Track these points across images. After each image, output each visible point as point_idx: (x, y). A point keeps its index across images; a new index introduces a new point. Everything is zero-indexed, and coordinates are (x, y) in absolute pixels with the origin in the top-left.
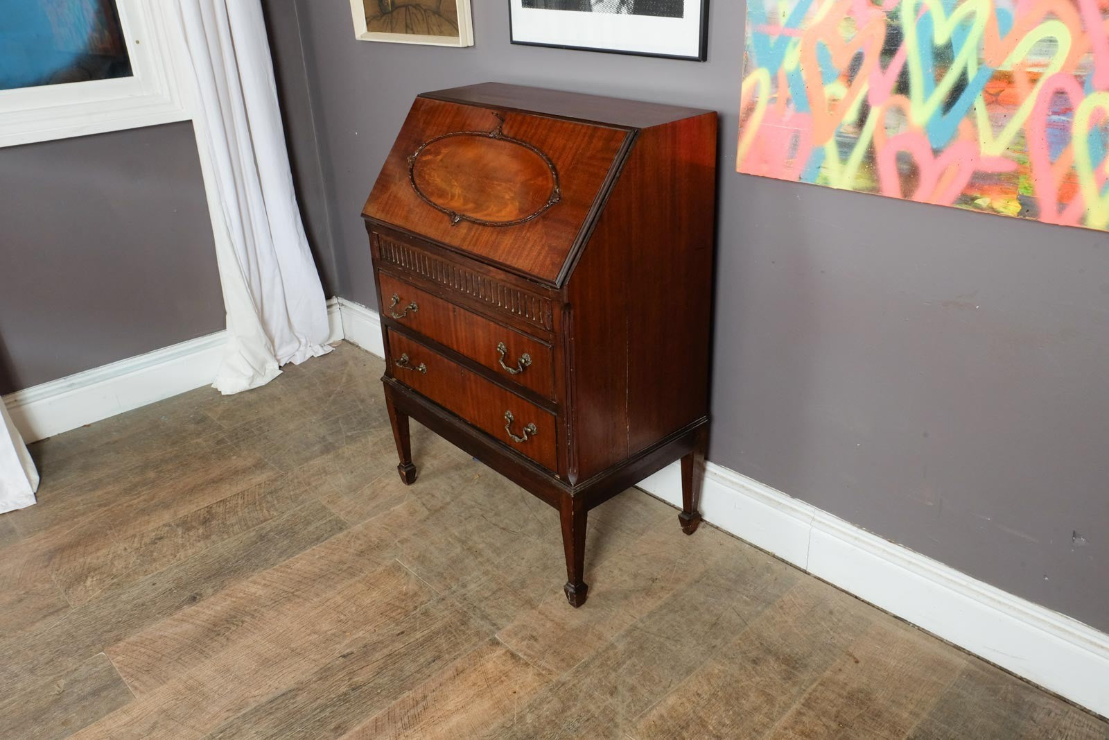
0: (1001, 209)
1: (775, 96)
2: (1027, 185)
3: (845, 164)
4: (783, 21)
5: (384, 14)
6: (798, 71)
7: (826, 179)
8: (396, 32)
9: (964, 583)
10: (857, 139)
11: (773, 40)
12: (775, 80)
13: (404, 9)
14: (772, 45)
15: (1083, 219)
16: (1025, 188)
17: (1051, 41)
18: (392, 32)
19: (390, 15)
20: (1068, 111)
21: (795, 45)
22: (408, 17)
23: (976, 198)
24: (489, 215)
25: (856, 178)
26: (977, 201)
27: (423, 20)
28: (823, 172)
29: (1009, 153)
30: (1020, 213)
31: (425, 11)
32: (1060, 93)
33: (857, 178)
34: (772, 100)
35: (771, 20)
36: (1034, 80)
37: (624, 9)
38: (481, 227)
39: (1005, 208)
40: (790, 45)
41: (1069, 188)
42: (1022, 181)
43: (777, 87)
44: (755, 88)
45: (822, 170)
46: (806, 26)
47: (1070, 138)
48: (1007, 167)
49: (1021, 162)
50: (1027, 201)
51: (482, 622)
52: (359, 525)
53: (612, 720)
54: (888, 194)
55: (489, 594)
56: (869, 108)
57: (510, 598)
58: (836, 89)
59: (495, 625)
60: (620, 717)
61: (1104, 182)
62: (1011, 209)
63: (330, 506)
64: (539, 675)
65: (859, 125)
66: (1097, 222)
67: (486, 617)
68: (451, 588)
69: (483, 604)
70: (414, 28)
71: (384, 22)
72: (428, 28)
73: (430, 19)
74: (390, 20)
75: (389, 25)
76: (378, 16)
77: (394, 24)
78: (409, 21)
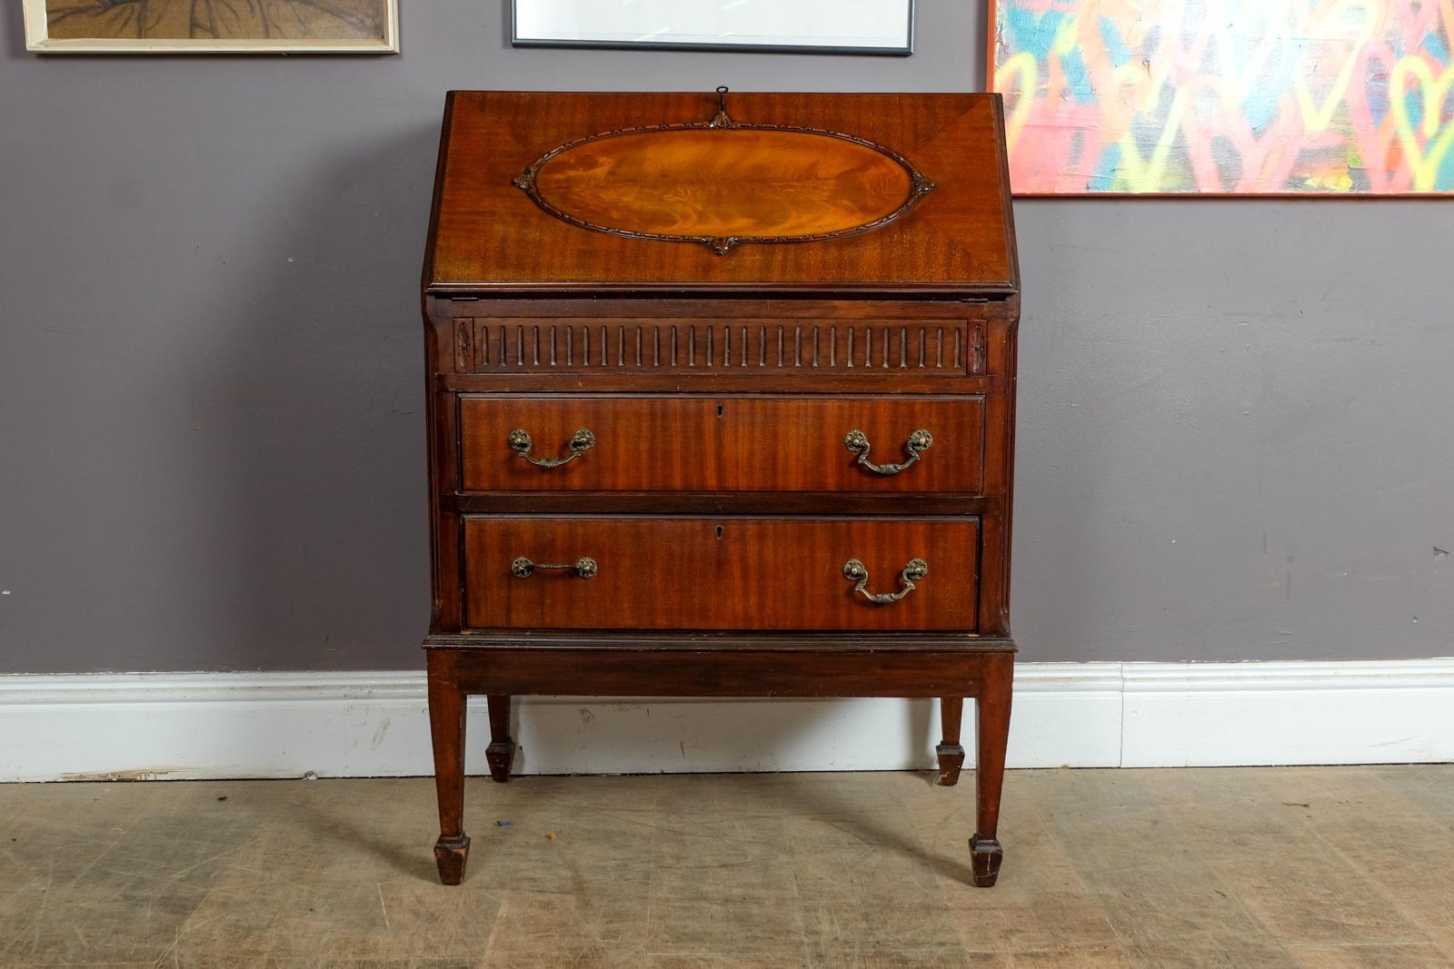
0: (1334, 187)
1: (1045, 86)
2: (1355, 157)
3: (1147, 162)
5: (115, 5)
6: (1075, 53)
7: (1124, 182)
8: (148, 38)
9: (1332, 673)
10: (1161, 130)
11: (1038, 17)
12: (1043, 66)
14: (1037, 25)
15: (1411, 184)
16: (1354, 160)
17: (1358, 9)
18: (139, 36)
19: (138, 6)
20: (1382, 77)
21: (1070, 21)
22: (201, 6)
23: (1307, 179)
24: (800, 226)
25: (1165, 177)
26: (1308, 182)
28: (1119, 175)
29: (1333, 126)
30: (1352, 188)
32: (1374, 59)
33: (1166, 175)
34: (1042, 93)
36: (1349, 49)
38: (792, 247)
39: (1336, 185)
40: (1064, 22)
41: (1395, 157)
42: (1351, 154)
43: (1047, 76)
44: (1016, 79)
45: (1116, 173)
47: (1389, 103)
48: (1333, 142)
49: (1346, 134)
50: (1357, 174)
51: (923, 949)
52: (488, 953)
53: (1246, 945)
54: (1206, 190)
55: (864, 925)
56: (1173, 90)
57: (898, 915)
58: (1129, 72)
59: (942, 944)
60: (1244, 939)
61: (1425, 145)
62: (1343, 186)
63: (372, 957)
64: (1097, 953)
65: (1163, 112)
66: (1424, 186)
67: (914, 944)
68: (802, 943)
69: (881, 936)
70: (219, 24)
71: (115, 18)
72: (266, 27)
73: (273, 10)
74: (136, 14)
75: (133, 23)
76: (94, 7)
77: (150, 22)
78: (201, 15)
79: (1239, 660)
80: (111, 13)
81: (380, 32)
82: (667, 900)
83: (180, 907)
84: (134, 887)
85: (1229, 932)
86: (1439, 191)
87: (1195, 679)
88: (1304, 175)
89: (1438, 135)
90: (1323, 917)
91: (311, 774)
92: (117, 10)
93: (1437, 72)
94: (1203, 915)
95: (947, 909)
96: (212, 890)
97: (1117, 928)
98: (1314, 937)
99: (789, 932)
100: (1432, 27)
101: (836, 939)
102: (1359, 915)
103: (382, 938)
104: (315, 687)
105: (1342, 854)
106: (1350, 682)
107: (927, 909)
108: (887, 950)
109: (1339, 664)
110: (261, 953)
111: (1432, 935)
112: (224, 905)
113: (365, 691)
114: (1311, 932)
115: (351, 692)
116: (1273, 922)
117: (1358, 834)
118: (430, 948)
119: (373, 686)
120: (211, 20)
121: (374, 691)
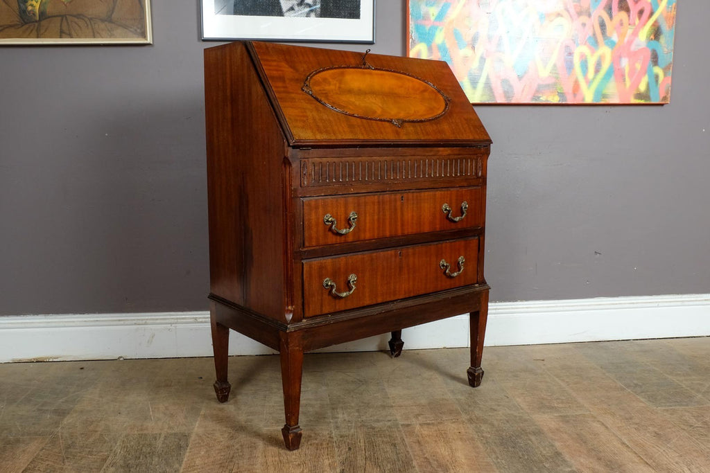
0: (552, 100)
1: (431, 57)
3: (475, 90)
4: (433, 18)
5: (26, 23)
6: (443, 43)
8: (44, 37)
10: (480, 76)
11: (427, 28)
12: (430, 50)
13: (60, 18)
14: (427, 31)
15: (583, 99)
16: (560, 89)
18: (38, 37)
19: (36, 24)
20: (570, 54)
21: (441, 30)
22: (65, 24)
26: (541, 98)
27: (87, 25)
29: (551, 75)
30: (560, 101)
31: (91, 19)
32: (567, 47)
33: (482, 95)
35: (426, 17)
36: (557, 42)
37: (313, 15)
40: (438, 30)
41: (576, 88)
42: (558, 86)
43: (432, 53)
44: (419, 54)
46: (446, 21)
47: (574, 65)
48: (551, 81)
49: (557, 78)
50: (561, 95)
51: (381, 423)
52: (196, 429)
53: (516, 416)
54: (499, 101)
55: (357, 414)
56: (485, 59)
57: (371, 410)
58: (466, 51)
59: (390, 421)
60: (516, 414)
61: (589, 83)
62: (556, 100)
63: (145, 432)
64: (454, 422)
65: (481, 69)
66: (589, 100)
67: (378, 421)
68: (330, 422)
69: (364, 418)
70: (73, 33)
71: (27, 29)
72: (94, 33)
73: (96, 26)
74: (36, 28)
75: (34, 32)
76: (17, 25)
77: (42, 31)
78: (65, 28)
79: (516, 301)
80: (24, 27)
81: (144, 35)
82: (273, 406)
83: (62, 413)
84: (42, 405)
85: (510, 412)
86: (595, 102)
87: (499, 309)
88: (540, 95)
89: (594, 78)
90: (547, 404)
91: (121, 357)
92: (27, 26)
93: (593, 52)
94: (499, 405)
95: (392, 406)
96: (76, 406)
97: (463, 412)
98: (544, 413)
99: (325, 418)
100: (590, 34)
101: (345, 420)
102: (562, 403)
103: (150, 424)
104: (122, 320)
105: (557, 379)
106: (561, 309)
107: (384, 407)
108: (366, 424)
109: (556, 301)
110: (96, 431)
111: (591, 410)
112: (82, 412)
113: (144, 322)
114: (542, 410)
115: (138, 322)
116: (527, 407)
117: (564, 371)
118: (170, 428)
119: (147, 319)
120: (69, 30)
121: (148, 321)
